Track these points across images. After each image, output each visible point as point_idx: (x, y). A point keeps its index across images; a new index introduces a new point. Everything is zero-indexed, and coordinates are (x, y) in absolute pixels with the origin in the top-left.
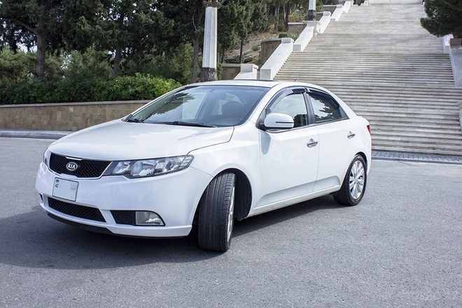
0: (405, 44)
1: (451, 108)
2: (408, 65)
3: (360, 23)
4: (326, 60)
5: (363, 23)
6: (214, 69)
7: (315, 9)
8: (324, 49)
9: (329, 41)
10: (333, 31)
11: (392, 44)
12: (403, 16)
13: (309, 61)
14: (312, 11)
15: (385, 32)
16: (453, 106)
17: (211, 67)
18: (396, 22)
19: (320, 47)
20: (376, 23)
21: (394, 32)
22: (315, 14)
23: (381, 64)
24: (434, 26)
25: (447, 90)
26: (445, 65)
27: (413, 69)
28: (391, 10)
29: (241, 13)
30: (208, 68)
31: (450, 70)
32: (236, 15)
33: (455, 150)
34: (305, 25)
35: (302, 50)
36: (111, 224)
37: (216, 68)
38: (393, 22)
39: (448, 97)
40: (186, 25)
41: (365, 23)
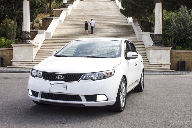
0: (110, 21)
1: (140, 50)
2: (115, 30)
3: (87, 10)
4: (76, 28)
5: (88, 10)
6: (29, 32)
7: (66, 2)
8: (73, 23)
9: (75, 19)
10: (74, 13)
11: (105, 21)
12: (106, 7)
13: (68, 28)
14: (65, 3)
15: (99, 15)
16: (140, 49)
17: (27, 31)
18: (104, 10)
19: (71, 22)
20: (95, 10)
21: (104, 15)
22: (66, 5)
23: (103, 30)
24: (126, 13)
25: (136, 42)
26: (131, 31)
27: (118, 32)
28: (99, 4)
29: (39, 4)
30: (26, 32)
31: (134, 33)
32: (37, 5)
33: (148, 69)
34: (62, 11)
35: (62, 23)
36: (84, 102)
37: (30, 32)
38: (102, 10)
39: (138, 45)
40: (10, 9)
41: (89, 10)
